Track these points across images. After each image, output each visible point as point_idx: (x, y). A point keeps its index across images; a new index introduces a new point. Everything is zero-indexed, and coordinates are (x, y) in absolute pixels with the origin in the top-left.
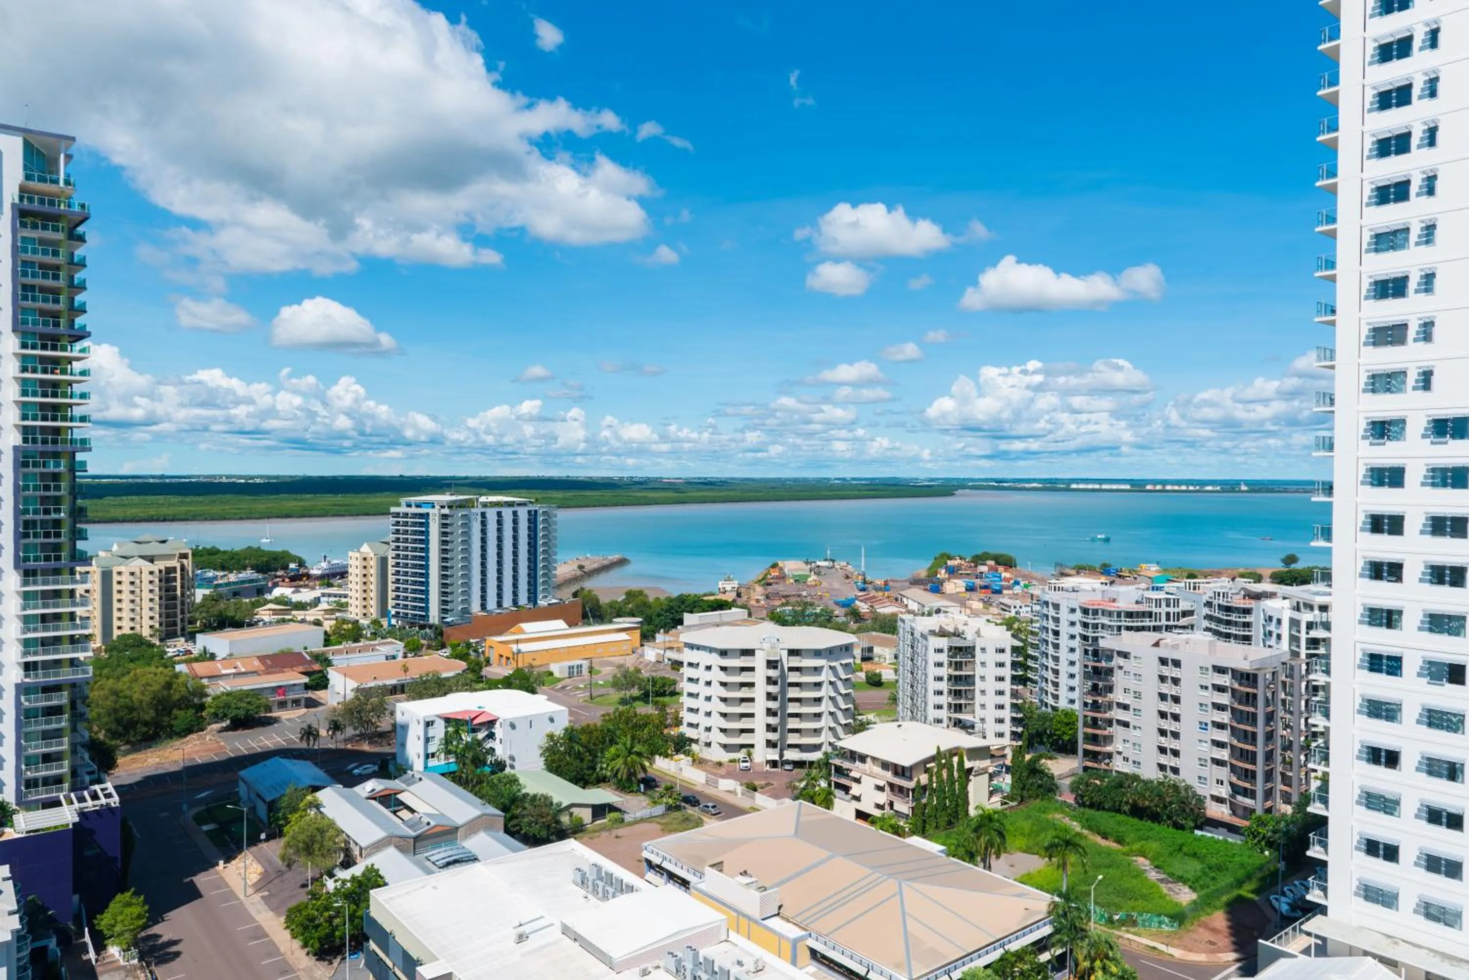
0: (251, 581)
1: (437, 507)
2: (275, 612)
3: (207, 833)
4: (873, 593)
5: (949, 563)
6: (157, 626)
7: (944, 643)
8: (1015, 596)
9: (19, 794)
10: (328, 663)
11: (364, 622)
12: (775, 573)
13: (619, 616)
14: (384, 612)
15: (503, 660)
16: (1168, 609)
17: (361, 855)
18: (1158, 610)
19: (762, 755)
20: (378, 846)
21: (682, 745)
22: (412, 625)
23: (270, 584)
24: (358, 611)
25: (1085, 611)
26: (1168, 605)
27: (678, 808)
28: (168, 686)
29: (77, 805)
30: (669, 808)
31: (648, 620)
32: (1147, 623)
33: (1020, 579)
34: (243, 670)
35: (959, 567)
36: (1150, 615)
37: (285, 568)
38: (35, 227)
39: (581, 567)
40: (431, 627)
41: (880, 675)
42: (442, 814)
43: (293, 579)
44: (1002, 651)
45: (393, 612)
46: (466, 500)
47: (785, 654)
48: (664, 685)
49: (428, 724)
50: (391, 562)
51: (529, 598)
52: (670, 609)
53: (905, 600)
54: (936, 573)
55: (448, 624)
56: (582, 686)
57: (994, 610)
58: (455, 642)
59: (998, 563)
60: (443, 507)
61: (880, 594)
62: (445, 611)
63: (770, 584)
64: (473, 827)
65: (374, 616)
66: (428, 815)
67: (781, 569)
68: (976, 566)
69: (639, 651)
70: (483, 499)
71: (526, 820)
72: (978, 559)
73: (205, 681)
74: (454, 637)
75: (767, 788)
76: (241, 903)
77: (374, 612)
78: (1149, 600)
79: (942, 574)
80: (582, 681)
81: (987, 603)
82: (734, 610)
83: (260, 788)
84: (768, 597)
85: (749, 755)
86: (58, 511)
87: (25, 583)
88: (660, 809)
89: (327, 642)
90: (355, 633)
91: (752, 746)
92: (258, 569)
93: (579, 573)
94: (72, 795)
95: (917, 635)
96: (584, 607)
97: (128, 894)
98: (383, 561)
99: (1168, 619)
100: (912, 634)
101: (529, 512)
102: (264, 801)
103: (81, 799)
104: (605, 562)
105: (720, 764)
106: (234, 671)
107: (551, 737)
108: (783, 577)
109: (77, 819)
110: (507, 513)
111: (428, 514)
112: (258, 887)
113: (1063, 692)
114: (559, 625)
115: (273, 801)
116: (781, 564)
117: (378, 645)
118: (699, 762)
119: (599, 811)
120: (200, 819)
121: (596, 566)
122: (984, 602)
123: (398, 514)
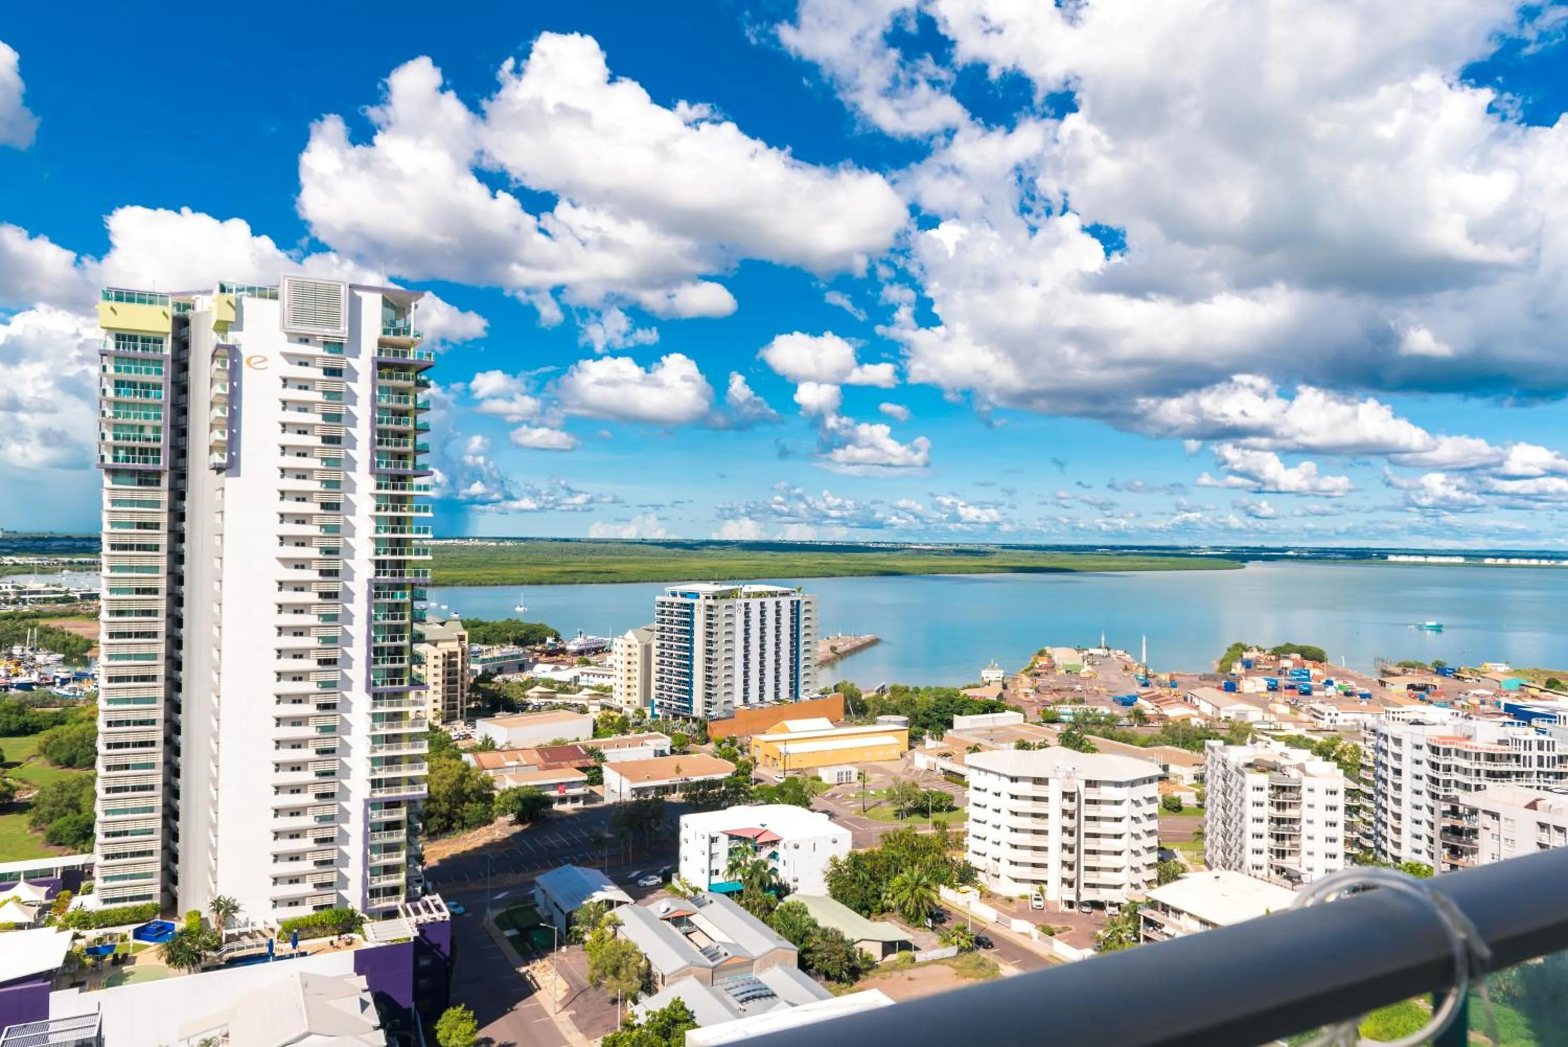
0: (513, 657)
1: (702, 597)
2: (542, 695)
3: (511, 939)
4: (1158, 691)
5: (1247, 656)
6: (440, 709)
7: (1263, 780)
8: (1326, 700)
9: (365, 902)
10: (601, 757)
11: (630, 711)
12: (1043, 662)
13: (882, 713)
14: (647, 701)
15: (770, 761)
16: (1540, 753)
17: (663, 982)
18: (1527, 753)
19: (1056, 893)
20: (680, 974)
21: (967, 875)
22: (676, 716)
23: (531, 660)
24: (622, 698)
25: (1435, 750)
26: (1540, 748)
27: (970, 950)
28: (462, 779)
29: (414, 918)
30: (961, 950)
31: (914, 720)
32: (1513, 767)
33: (1332, 679)
34: (525, 763)
35: (1257, 661)
36: (1517, 758)
37: (543, 641)
38: (390, 377)
39: (833, 649)
40: (695, 720)
41: (1179, 800)
42: (738, 945)
43: (549, 654)
44: (1334, 793)
45: (657, 702)
46: (731, 591)
47: (1082, 784)
48: (941, 800)
49: (713, 840)
50: (655, 651)
51: (791, 692)
52: (937, 709)
53: (1196, 700)
54: (1230, 667)
55: (713, 719)
56: (852, 795)
57: (1304, 717)
58: (721, 738)
59: (1305, 657)
60: (707, 598)
61: (1166, 691)
62: (709, 704)
63: (1038, 675)
64: (768, 960)
65: (638, 704)
66: (724, 944)
67: (1050, 657)
68: (1278, 660)
69: (909, 756)
70: (747, 589)
71: (819, 956)
72: (1280, 652)
73: (491, 773)
74: (717, 731)
75: (1065, 933)
76: (551, 1021)
77: (637, 700)
78: (1517, 741)
79: (1238, 669)
80: (852, 789)
81: (1295, 708)
82: (1008, 713)
83: (558, 898)
84: (1037, 690)
85: (1042, 892)
86: (402, 638)
87: (374, 706)
88: (952, 951)
89: (596, 733)
90: (623, 727)
91: (1045, 882)
92: (519, 642)
93: (831, 655)
94: (408, 906)
95: (1231, 768)
96: (846, 700)
97: (460, 1009)
98: (647, 649)
99: (1541, 764)
100: (1225, 766)
101: (792, 602)
102: (562, 911)
103: (417, 912)
104: (858, 643)
105: (1011, 900)
106: (516, 763)
107: (834, 860)
108: (1052, 667)
109: (417, 934)
110: (770, 603)
111: (693, 605)
112: (567, 1004)
113: (1406, 839)
114: (822, 724)
115: (570, 914)
116: (1048, 650)
117: (647, 738)
118: (987, 896)
119: (889, 947)
120: (503, 923)
121: (848, 646)
122: (1291, 706)
123: (663, 603)
